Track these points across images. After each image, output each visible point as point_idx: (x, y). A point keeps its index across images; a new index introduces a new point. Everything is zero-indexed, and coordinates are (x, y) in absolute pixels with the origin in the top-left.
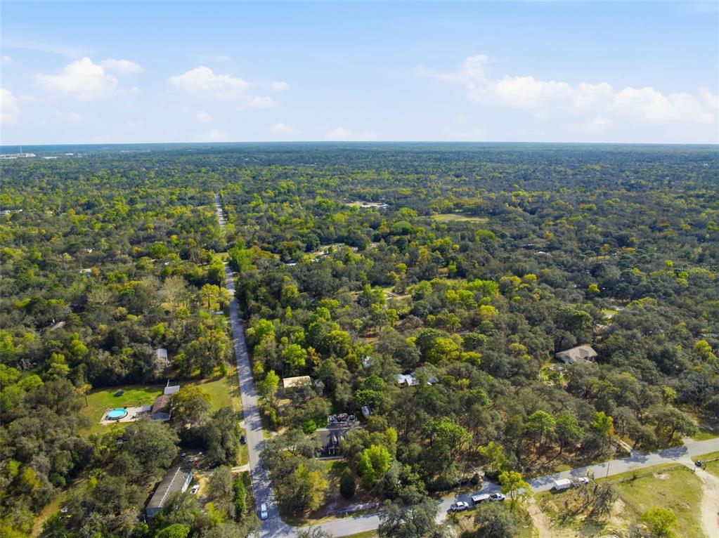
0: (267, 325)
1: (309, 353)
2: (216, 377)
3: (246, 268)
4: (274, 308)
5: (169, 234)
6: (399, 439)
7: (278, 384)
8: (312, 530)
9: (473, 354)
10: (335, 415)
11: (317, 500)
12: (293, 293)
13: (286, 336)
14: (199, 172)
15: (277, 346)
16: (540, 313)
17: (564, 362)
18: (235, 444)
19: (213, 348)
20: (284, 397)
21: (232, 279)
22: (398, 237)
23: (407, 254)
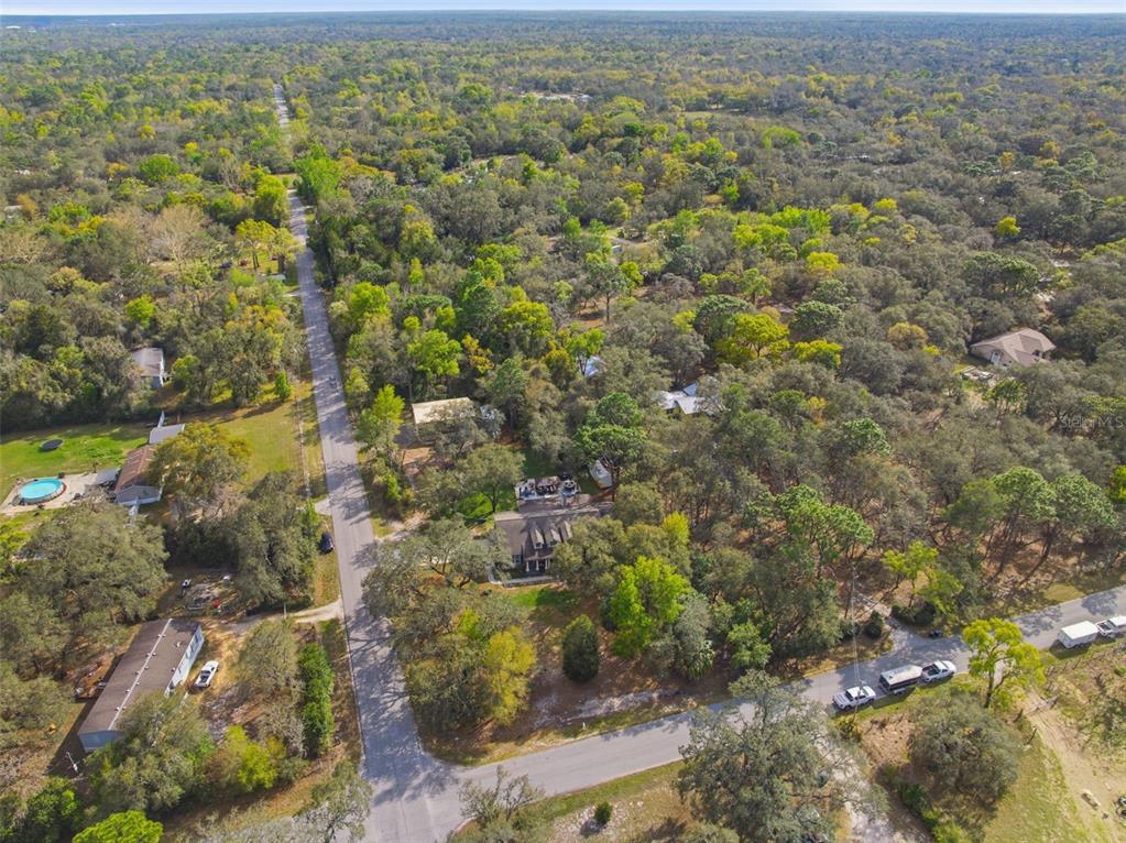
0: (374, 293)
1: (465, 350)
2: (268, 403)
3: (330, 196)
4: (386, 265)
5: (183, 140)
6: (693, 537)
7: (402, 417)
8: (504, 785)
9: (822, 344)
10: (533, 481)
11: (509, 700)
12: (424, 238)
13: (415, 315)
14: (247, 50)
15: (397, 336)
16: (929, 267)
17: (989, 362)
18: (305, 556)
19: (256, 344)
20: (417, 444)
21: (304, 218)
22: (620, 140)
23: (641, 168)
